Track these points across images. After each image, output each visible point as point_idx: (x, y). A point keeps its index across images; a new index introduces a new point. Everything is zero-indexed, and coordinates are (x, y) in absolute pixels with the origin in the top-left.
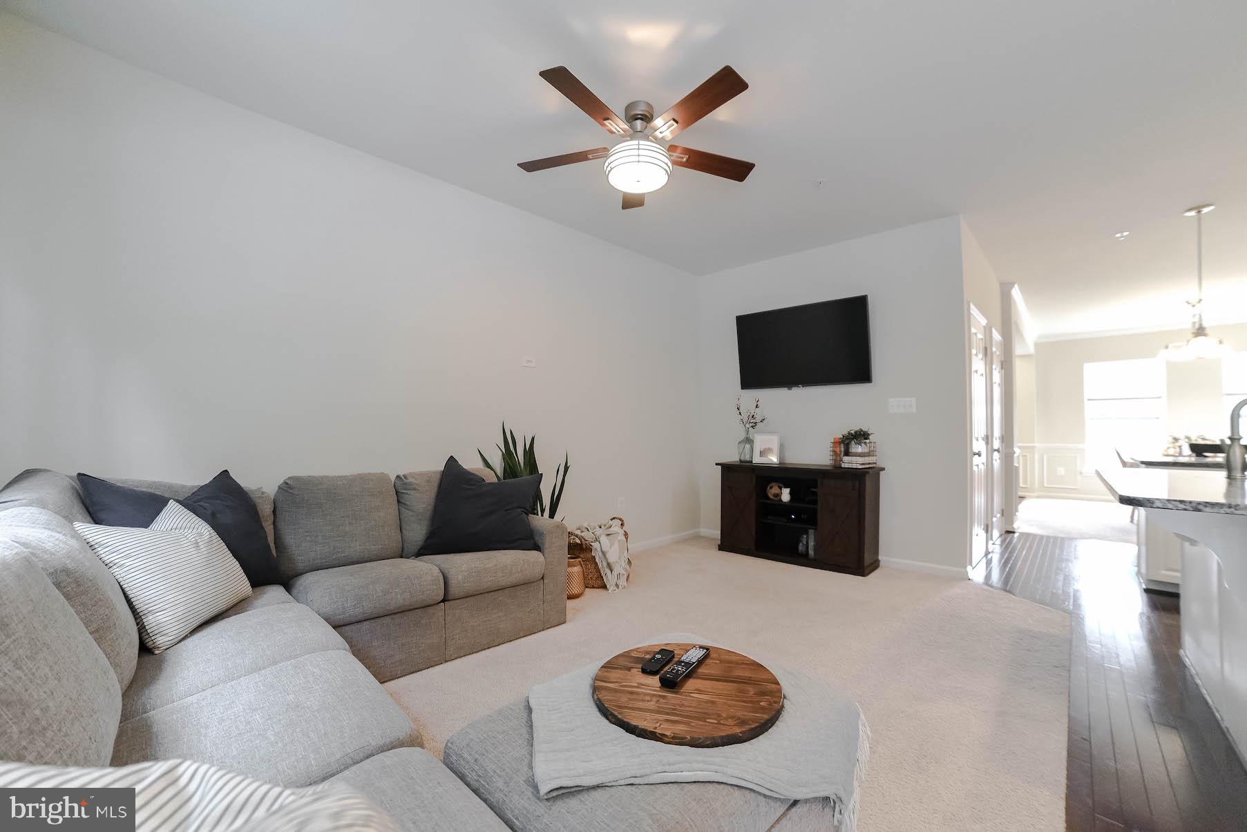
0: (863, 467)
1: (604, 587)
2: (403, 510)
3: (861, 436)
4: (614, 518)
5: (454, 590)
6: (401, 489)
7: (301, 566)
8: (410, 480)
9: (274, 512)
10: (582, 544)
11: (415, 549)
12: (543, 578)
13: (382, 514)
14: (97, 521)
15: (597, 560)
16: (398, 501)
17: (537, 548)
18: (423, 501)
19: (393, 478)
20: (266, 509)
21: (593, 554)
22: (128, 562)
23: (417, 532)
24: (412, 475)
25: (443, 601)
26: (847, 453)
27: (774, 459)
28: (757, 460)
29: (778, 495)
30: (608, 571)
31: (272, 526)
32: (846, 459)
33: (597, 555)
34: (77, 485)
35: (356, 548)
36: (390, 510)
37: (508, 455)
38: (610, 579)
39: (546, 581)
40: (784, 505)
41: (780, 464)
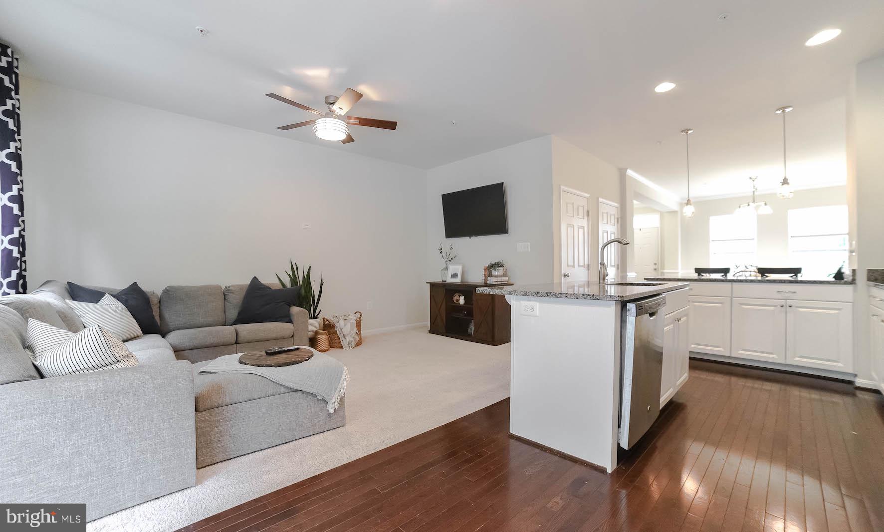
0: (497, 283)
1: (342, 348)
2: (226, 302)
3: (498, 265)
4: (356, 313)
5: (240, 339)
6: (226, 294)
7: (171, 327)
8: (231, 288)
9: (160, 302)
10: (330, 325)
11: (232, 322)
12: (293, 336)
13: (214, 304)
14: (74, 299)
15: (338, 333)
16: (225, 299)
17: (290, 321)
18: (236, 300)
19: (223, 287)
20: (154, 301)
21: (336, 330)
22: (86, 315)
23: (233, 314)
24: (232, 286)
25: (236, 343)
26: (490, 275)
27: (458, 280)
28: (449, 280)
29: (458, 301)
30: (343, 339)
31: (158, 309)
32: (489, 278)
33: (337, 330)
34: (67, 287)
35: (201, 320)
36: (219, 303)
37: (294, 280)
38: (345, 343)
39: (295, 338)
40: (461, 306)
41: (461, 282)
